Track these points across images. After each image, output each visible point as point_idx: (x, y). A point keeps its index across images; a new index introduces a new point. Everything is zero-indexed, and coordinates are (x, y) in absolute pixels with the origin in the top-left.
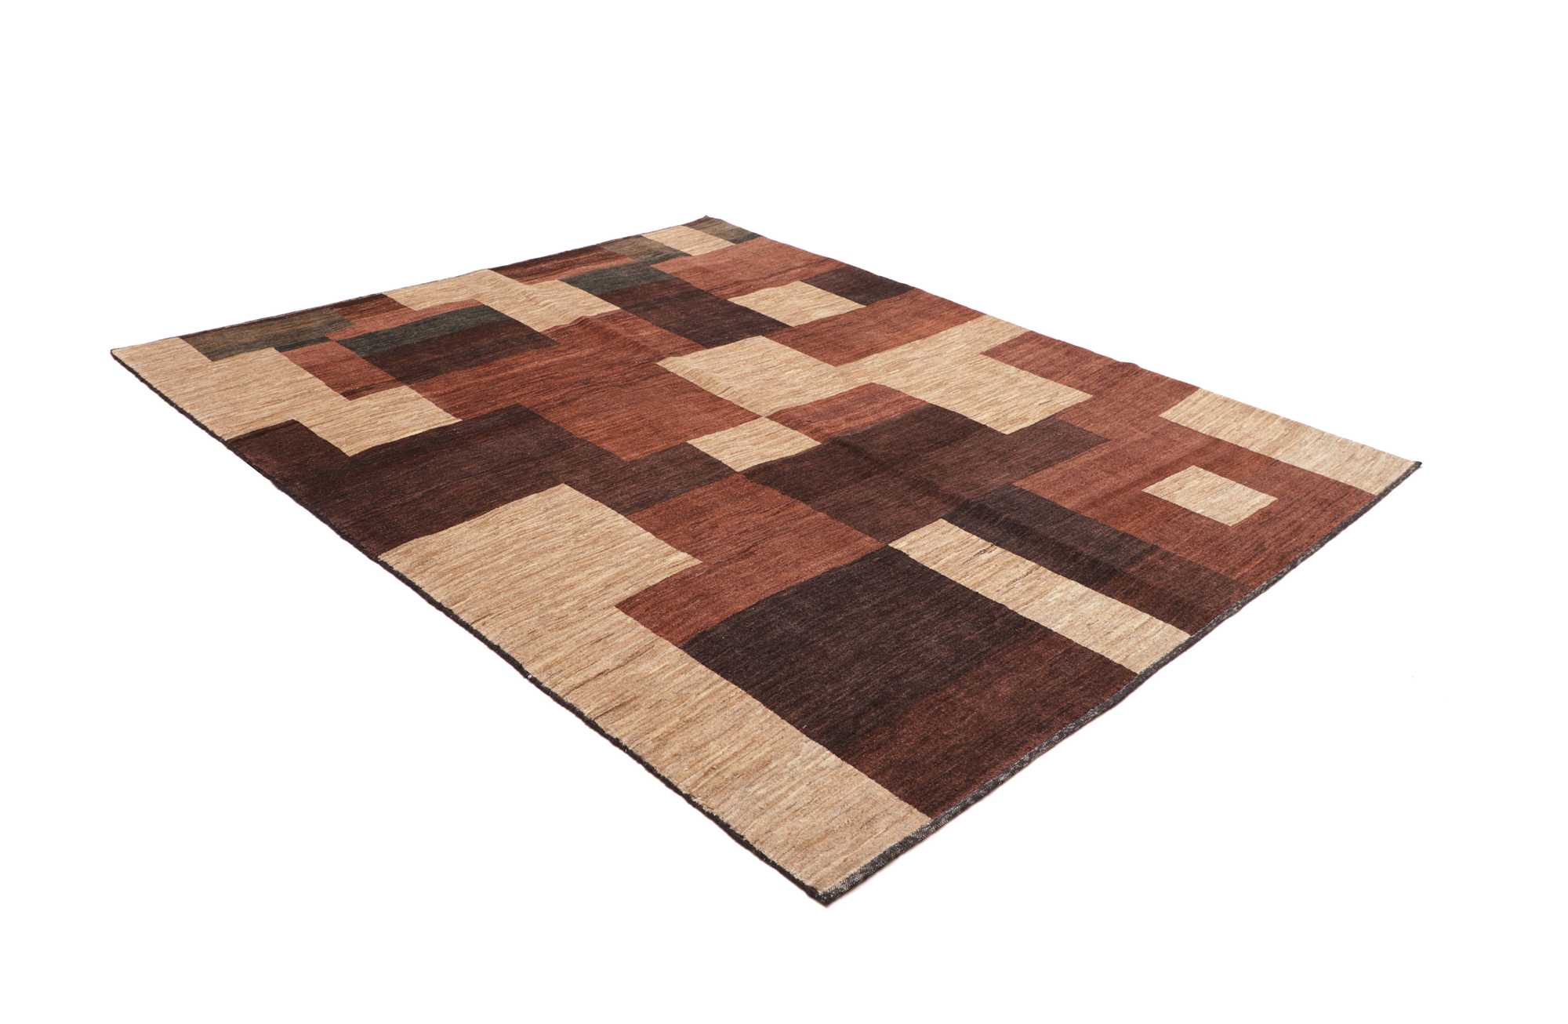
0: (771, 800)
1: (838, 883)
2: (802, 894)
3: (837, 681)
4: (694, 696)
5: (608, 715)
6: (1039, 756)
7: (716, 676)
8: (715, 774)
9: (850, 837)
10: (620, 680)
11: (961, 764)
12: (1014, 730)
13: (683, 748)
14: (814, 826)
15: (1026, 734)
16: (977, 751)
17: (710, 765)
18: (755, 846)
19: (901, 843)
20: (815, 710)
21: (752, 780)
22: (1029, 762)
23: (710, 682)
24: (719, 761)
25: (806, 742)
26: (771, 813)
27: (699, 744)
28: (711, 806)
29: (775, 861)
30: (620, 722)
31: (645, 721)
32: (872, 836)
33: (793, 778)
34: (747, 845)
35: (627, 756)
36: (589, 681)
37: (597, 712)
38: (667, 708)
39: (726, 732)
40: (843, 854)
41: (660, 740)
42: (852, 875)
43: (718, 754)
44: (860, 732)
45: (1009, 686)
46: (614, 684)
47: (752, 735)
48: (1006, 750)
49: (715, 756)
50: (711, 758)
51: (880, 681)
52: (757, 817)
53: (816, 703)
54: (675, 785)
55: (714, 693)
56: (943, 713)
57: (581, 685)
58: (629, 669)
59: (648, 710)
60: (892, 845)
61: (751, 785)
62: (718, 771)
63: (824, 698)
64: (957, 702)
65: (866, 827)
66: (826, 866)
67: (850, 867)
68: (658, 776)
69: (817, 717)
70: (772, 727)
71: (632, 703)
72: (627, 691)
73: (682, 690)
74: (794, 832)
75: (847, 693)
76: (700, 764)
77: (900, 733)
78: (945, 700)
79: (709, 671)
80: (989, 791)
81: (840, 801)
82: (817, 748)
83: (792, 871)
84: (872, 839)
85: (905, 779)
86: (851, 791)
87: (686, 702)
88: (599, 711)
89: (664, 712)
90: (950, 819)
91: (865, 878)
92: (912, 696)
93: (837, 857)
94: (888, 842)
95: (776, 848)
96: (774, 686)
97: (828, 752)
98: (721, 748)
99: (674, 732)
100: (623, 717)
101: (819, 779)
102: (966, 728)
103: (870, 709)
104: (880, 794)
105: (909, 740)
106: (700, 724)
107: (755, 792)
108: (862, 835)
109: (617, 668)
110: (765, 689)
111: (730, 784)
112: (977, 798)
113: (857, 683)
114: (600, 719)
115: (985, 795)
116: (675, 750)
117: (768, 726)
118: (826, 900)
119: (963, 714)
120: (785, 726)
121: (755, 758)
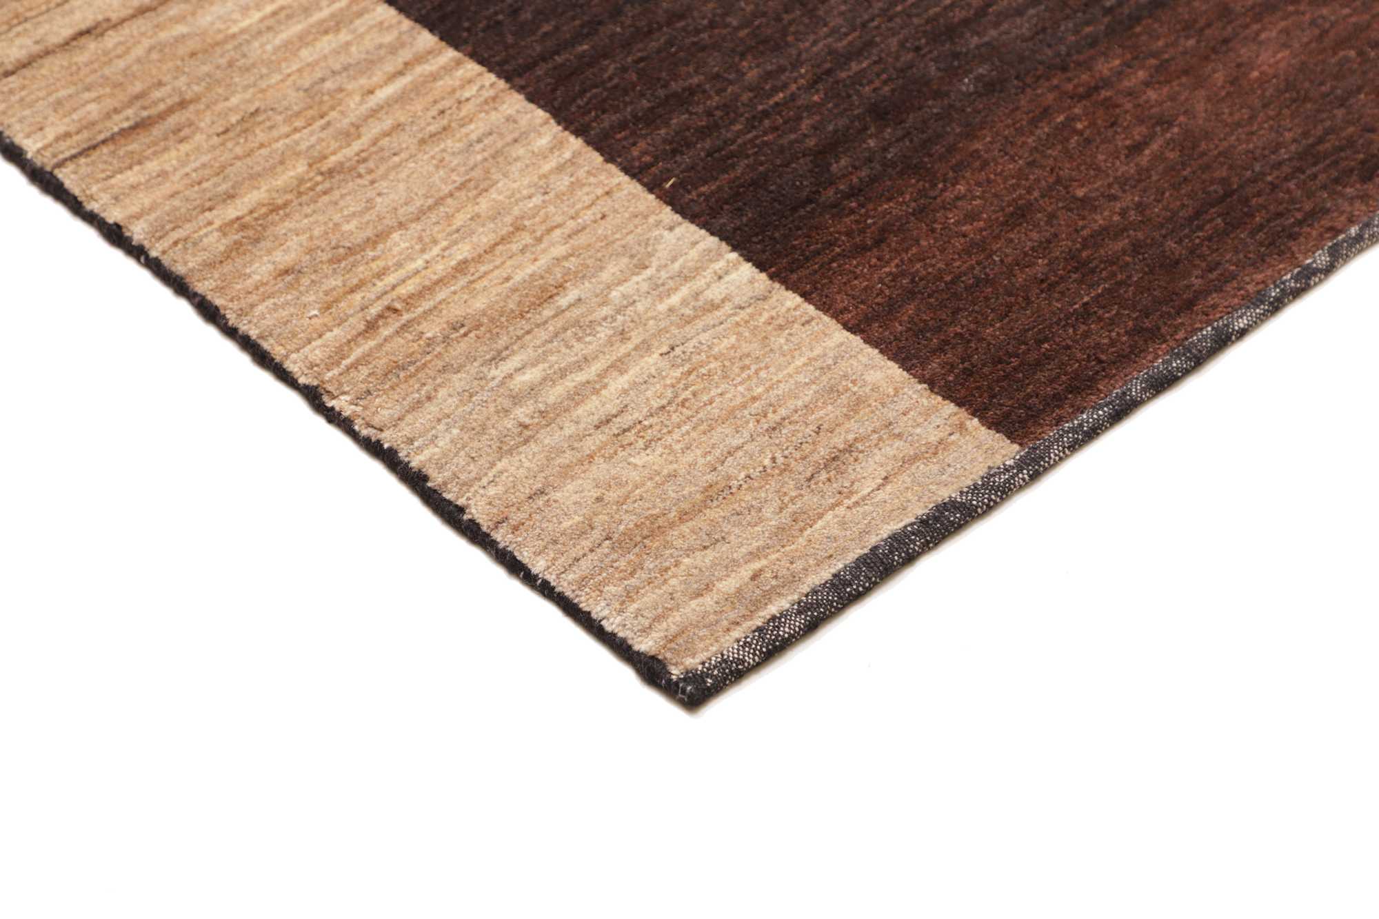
0: (551, 399)
1: (728, 643)
2: (626, 674)
3: (777, 48)
4: (357, 98)
5: (95, 155)
6: (1361, 251)
7: (426, 39)
8: (398, 325)
9: (776, 504)
10: (139, 51)
11: (1120, 284)
12: (1286, 179)
13: (310, 251)
14: (673, 475)
15: (1324, 187)
16: (1170, 244)
17: (385, 301)
18: (498, 536)
19: (923, 522)
20: (703, 133)
21: (503, 341)
22: (1329, 270)
23: (405, 55)
24: (410, 287)
25: (671, 229)
26: (550, 438)
27: (359, 237)
28: (376, 421)
29: (551, 579)
30: (132, 177)
31: (207, 172)
32: (838, 504)
33: (623, 335)
34: (474, 533)
35: (145, 275)
36: (47, 53)
37: (63, 145)
38: (275, 133)
39: (440, 201)
40: (754, 555)
41: (244, 227)
42: (773, 618)
43: (412, 266)
44: (829, 194)
45: (1285, 46)
46: (121, 64)
47: (516, 211)
48: (1260, 236)
49: (401, 273)
50: (391, 279)
51: (902, 44)
52: (510, 452)
53: (709, 114)
54: (278, 359)
55: (417, 89)
56: (1080, 133)
57: (24, 66)
58: (171, 19)
59: (216, 140)
60: (895, 526)
61: (498, 358)
62: (406, 317)
63: (736, 97)
64: (1121, 100)
65: (823, 476)
66: (699, 594)
67: (768, 596)
68: (231, 332)
69: (709, 155)
70: (576, 185)
71: (173, 120)
72: (160, 84)
73: (323, 80)
74: (612, 496)
75: (802, 81)
76: (357, 297)
77: (949, 195)
78: (1087, 95)
79: (407, 24)
80: (1198, 361)
81: (754, 399)
82: (701, 246)
83: (598, 610)
84: (841, 510)
85: (952, 330)
86: (791, 369)
87: (333, 114)
88: (69, 142)
89: (262, 146)
90: (1075, 446)
91: (812, 627)
92: (990, 87)
93: (732, 565)
94: (886, 519)
95: (555, 542)
96: (590, 65)
97: (734, 256)
98: (423, 251)
99: (286, 205)
100: (140, 163)
101: (699, 336)
102: (1143, 174)
103: (866, 128)
104: (873, 377)
105: (971, 217)
106: (364, 182)
107: (510, 376)
108: (810, 500)
109: (133, 16)
110: (564, 76)
111: (439, 356)
112: (1162, 384)
113: (832, 52)
114: (70, 167)
115: (1187, 372)
116: (283, 258)
117: (563, 182)
118: (691, 696)
119: (1138, 132)
120: (615, 181)
121: (518, 278)
